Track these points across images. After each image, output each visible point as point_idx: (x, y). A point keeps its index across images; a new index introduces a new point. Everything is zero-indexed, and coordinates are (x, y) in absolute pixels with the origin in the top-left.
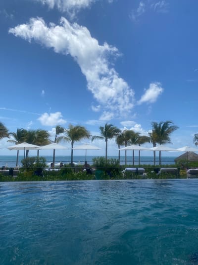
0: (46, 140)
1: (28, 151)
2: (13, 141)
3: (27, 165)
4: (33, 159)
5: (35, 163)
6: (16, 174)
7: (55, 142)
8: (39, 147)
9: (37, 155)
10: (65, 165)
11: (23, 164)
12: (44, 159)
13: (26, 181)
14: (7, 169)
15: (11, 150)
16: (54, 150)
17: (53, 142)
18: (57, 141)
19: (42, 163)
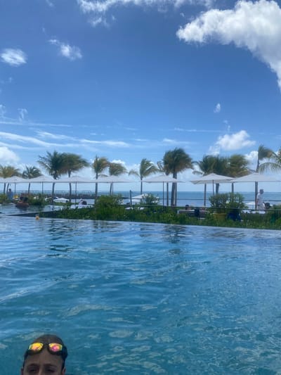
0: (243, 169)
1: (218, 185)
2: (198, 173)
3: (218, 205)
4: (224, 197)
5: (227, 202)
6: (204, 215)
7: (257, 171)
8: (234, 180)
9: (231, 191)
10: (274, 206)
11: (212, 203)
12: (241, 197)
13: (216, 226)
14: (192, 208)
15: (195, 184)
16: (256, 183)
17: (254, 171)
18: (260, 169)
19: (238, 202)
